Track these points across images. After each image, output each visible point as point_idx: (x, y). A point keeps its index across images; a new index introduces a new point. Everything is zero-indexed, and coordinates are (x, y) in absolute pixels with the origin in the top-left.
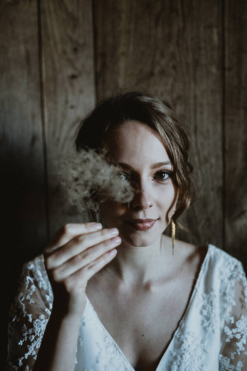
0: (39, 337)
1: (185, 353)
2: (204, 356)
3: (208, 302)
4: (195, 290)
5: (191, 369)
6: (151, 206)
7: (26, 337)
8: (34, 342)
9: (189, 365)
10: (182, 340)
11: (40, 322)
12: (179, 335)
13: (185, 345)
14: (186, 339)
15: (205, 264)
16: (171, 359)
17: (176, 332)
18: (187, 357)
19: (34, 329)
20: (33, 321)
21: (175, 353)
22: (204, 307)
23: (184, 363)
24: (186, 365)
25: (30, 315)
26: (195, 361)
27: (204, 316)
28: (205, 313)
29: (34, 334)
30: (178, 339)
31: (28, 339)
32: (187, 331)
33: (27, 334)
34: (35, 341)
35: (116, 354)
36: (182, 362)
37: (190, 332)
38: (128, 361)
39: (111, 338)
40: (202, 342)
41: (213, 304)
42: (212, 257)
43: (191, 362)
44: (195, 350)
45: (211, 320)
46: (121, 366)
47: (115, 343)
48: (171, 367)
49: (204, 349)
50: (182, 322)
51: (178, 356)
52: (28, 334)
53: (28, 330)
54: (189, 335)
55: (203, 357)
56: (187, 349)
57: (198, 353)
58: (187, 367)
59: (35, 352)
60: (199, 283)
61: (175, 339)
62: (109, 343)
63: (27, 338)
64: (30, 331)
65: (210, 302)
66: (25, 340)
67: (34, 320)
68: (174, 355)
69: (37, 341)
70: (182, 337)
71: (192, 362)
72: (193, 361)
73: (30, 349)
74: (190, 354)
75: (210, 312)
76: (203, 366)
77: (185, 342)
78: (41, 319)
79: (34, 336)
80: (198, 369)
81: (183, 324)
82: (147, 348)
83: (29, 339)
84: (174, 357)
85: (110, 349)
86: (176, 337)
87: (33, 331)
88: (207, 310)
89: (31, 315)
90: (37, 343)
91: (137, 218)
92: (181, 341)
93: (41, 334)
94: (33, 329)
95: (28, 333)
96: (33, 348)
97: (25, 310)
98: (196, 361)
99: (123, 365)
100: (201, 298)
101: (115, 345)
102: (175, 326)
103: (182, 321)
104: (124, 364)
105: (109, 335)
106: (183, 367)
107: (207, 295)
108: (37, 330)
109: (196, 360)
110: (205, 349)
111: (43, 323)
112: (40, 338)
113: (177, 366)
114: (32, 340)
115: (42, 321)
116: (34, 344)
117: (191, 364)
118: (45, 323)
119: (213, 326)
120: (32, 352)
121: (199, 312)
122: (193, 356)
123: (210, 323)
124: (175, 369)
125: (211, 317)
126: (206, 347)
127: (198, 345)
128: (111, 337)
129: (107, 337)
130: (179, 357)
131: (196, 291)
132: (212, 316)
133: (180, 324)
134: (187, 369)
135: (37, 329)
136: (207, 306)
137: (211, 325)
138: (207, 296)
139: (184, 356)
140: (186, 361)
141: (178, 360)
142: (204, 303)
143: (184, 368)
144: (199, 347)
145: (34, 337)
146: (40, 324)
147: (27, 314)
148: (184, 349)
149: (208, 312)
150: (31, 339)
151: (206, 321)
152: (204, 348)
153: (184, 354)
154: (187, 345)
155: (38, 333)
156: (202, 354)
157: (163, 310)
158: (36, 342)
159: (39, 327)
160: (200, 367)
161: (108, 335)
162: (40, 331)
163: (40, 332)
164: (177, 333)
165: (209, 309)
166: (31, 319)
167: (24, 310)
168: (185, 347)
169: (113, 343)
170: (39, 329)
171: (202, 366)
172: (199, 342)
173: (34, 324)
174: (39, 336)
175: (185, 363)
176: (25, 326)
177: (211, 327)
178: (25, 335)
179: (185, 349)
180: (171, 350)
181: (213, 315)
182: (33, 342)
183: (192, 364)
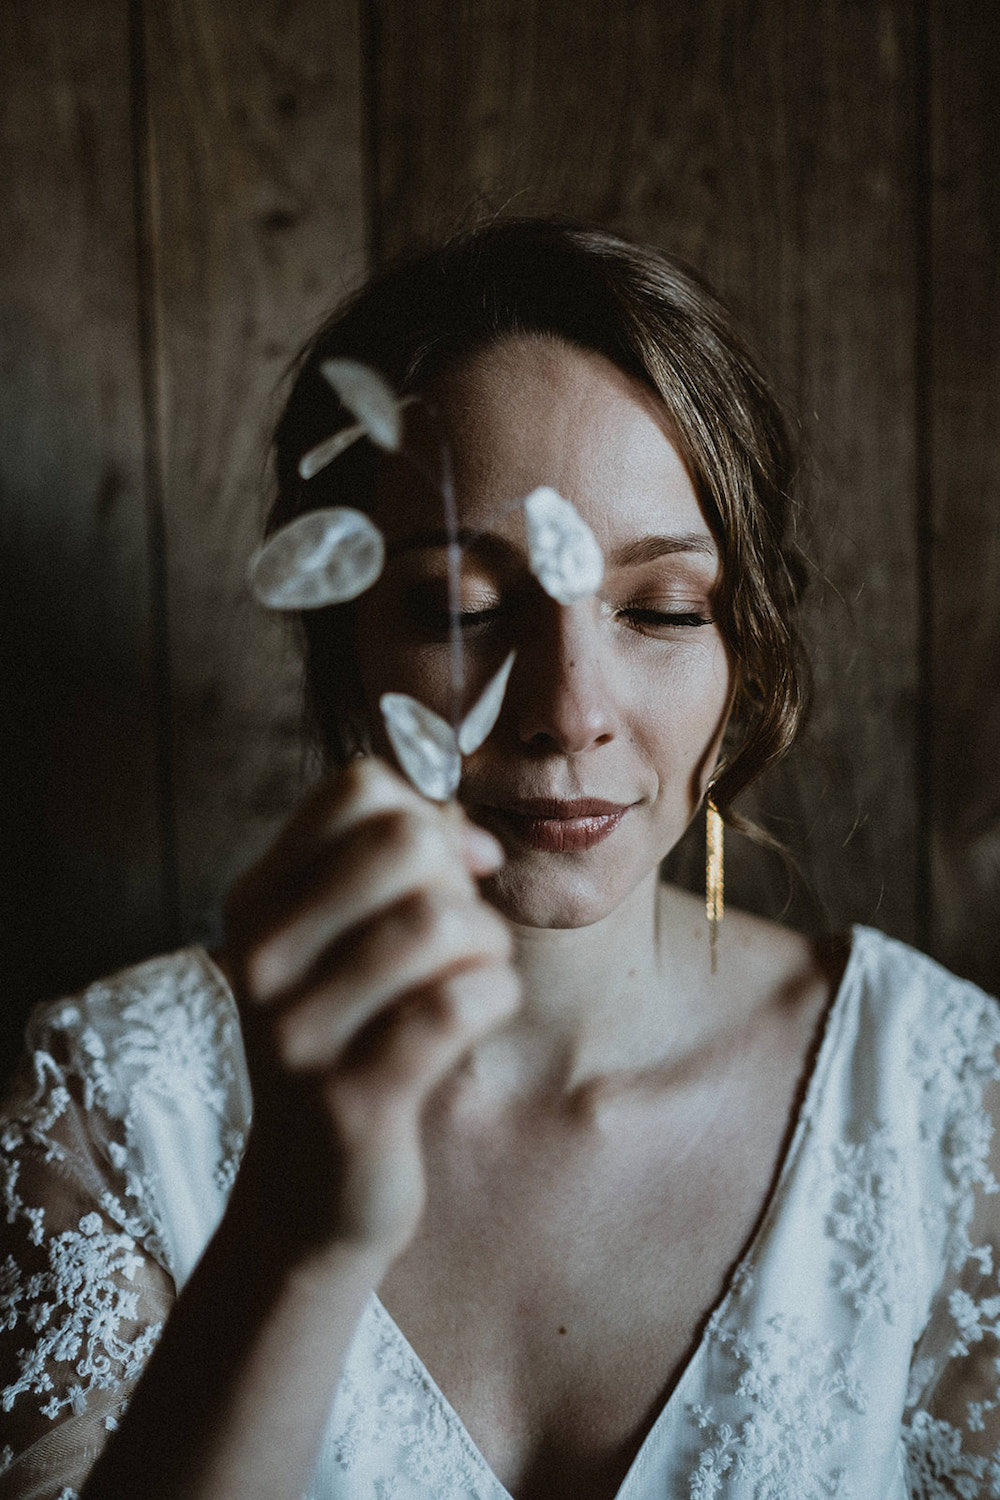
0: (73, 1311)
1: (757, 1413)
2: (844, 1426)
3: (860, 1182)
4: (800, 1129)
5: (785, 1487)
6: (604, 739)
7: (14, 1315)
8: (47, 1333)
9: (774, 1470)
10: (744, 1352)
11: (82, 1242)
12: (729, 1331)
13: (758, 1377)
14: (761, 1347)
15: (844, 1010)
16: (690, 1438)
17: (717, 1315)
18: (764, 1431)
19: (52, 1275)
20: (46, 1238)
21: (709, 1412)
22: (843, 1204)
23: (749, 1458)
24: (758, 1471)
25: (36, 1213)
26: (803, 1450)
27: (842, 1242)
28: (847, 1228)
29: (49, 1296)
30: (726, 1349)
31: (22, 1319)
32: (765, 1310)
33: (19, 1298)
34: (54, 1328)
35: (431, 1425)
36: (743, 1454)
37: (780, 1315)
38: (484, 1462)
39: (410, 1352)
40: (839, 1361)
41: (884, 1189)
42: (874, 978)
43: (782, 1455)
44: (801, 1401)
45: (875, 1262)
46: (449, 1480)
47: (427, 1375)
48: (691, 1479)
49: (843, 1395)
50: (743, 1270)
51: (722, 1426)
52: (24, 1299)
53: (23, 1281)
54: (778, 1329)
55: (838, 1433)
56: (768, 1396)
57: (815, 1413)
58: (766, 1477)
59: (52, 1380)
60: (820, 1092)
61: (710, 1348)
62: (397, 1372)
63: (19, 1316)
64: (36, 1284)
65: (868, 1181)
66: (6, 1327)
67: (52, 1232)
68: (704, 1423)
69: (64, 1329)
70: (745, 1339)
71: (790, 1456)
72: (795, 1449)
73: (28, 1364)
74: (778, 1417)
75: (870, 1223)
76: (842, 1475)
77: (756, 1359)
78: (89, 1231)
79: (50, 1305)
80: (816, 1487)
81: (750, 1281)
82: (581, 1388)
83: (28, 1321)
84: (704, 1431)
85: (400, 1402)
86: (714, 1336)
87: (46, 1281)
88: (855, 1214)
89: (41, 1212)
90: (61, 1338)
91: (538, 795)
92: (738, 1356)
93: (83, 1295)
94: (47, 1273)
95: (25, 1293)
96: (41, 1361)
97: (16, 1190)
98: (806, 1449)
99: (462, 1478)
100: (828, 1163)
101: (425, 1386)
102: (711, 1286)
103: (743, 1267)
104: (465, 1472)
105: (401, 1337)
106: (746, 1478)
107: (857, 1148)
108: (67, 1280)
109: (809, 1445)
110: (850, 1393)
111: (95, 1247)
112: (75, 1317)
113: (720, 1471)
114: (39, 1326)
115: (90, 1241)
116: (47, 1342)
117: (781, 1464)
118: (104, 1248)
119: (884, 1287)
120: (36, 1379)
121: (820, 1226)
122: (792, 1427)
123: (872, 1276)
124: (711, 1486)
125: (874, 1248)
126: (853, 1387)
127: (820, 1379)
128: (407, 1345)
129: (389, 1344)
130: (727, 1433)
131: (809, 1129)
132: (882, 1242)
133: (736, 1277)
134: (765, 1491)
135: (65, 1274)
136: (855, 1198)
137: (875, 1286)
138: (854, 1156)
139: (750, 1428)
140: (762, 1451)
141: (725, 1446)
142: (844, 1184)
143: (752, 1482)
144: (822, 1385)
145: (52, 1314)
146: (80, 1251)
147: (22, 1208)
148: (751, 1393)
149: (859, 1227)
150: (36, 1320)
151: (852, 1268)
152: (843, 1392)
153: (750, 1418)
154: (765, 1378)
155: (70, 1293)
156: (834, 1419)
157: (658, 1214)
158: (60, 1333)
159: (75, 1266)
160: (826, 1478)
161: (395, 1337)
162: (77, 1283)
163: (77, 1287)
164: (721, 1320)
165: (865, 1213)
166: (41, 1232)
167: (10, 1189)
168: (757, 1387)
169: (415, 1372)
170: (74, 1277)
171: (835, 1474)
172: (820, 1361)
173: (54, 1252)
174: (72, 1307)
175: (757, 1459)
176: (12, 1264)
177: (878, 1295)
178: (11, 1302)
179: (755, 1397)
180: (690, 1398)
181: (887, 1240)
182: (42, 1334)
183: (788, 1464)
